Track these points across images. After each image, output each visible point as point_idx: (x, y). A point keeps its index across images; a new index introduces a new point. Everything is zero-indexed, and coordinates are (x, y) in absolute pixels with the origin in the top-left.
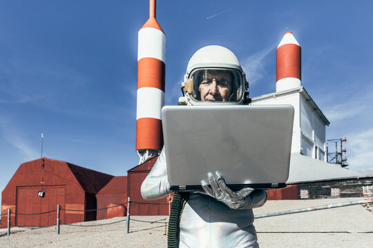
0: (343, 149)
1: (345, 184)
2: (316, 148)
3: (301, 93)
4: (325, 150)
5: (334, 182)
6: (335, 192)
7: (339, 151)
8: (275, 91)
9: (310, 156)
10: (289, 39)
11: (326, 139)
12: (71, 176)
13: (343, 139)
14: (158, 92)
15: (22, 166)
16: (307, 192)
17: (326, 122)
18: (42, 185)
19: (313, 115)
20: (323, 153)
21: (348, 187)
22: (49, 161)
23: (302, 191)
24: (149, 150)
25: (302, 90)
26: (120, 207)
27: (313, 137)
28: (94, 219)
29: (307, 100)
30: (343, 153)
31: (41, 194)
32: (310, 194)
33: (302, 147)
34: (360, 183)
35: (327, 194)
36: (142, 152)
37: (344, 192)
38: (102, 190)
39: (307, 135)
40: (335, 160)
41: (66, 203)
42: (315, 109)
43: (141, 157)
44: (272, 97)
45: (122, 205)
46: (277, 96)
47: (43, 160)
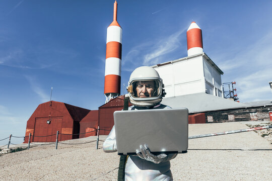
0: (234, 89)
1: (237, 112)
2: (216, 89)
3: (203, 56)
4: (222, 90)
5: (230, 111)
6: (231, 117)
7: (232, 90)
8: (187, 56)
9: (212, 94)
10: (194, 26)
11: (222, 83)
12: (67, 111)
13: (233, 82)
14: (117, 60)
15: (39, 105)
16: (211, 117)
17: (221, 72)
18: (50, 117)
19: (212, 68)
20: (221, 92)
21: (239, 114)
22: (55, 102)
23: (208, 117)
24: (112, 93)
25: (204, 54)
26: (93, 130)
27: (213, 82)
28: (78, 137)
29: (208, 60)
30: (234, 91)
31: (48, 122)
32: (214, 118)
33: (206, 88)
34: (247, 111)
35: (226, 119)
36: (108, 95)
37: (237, 117)
38: (83, 119)
39: (209, 81)
40: (229, 96)
41: (62, 127)
42: (213, 65)
43: (107, 98)
44: (186, 59)
45: (95, 128)
46: (188, 59)
47: (51, 102)
